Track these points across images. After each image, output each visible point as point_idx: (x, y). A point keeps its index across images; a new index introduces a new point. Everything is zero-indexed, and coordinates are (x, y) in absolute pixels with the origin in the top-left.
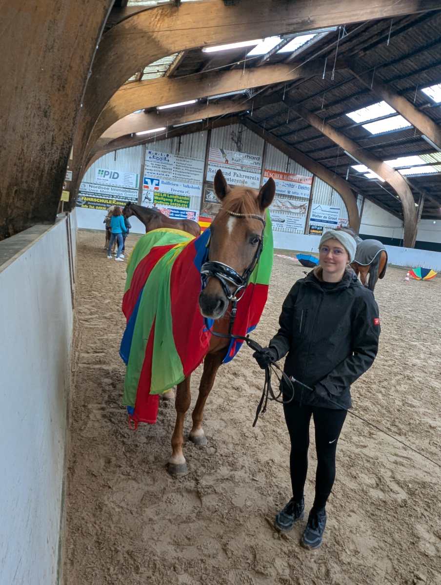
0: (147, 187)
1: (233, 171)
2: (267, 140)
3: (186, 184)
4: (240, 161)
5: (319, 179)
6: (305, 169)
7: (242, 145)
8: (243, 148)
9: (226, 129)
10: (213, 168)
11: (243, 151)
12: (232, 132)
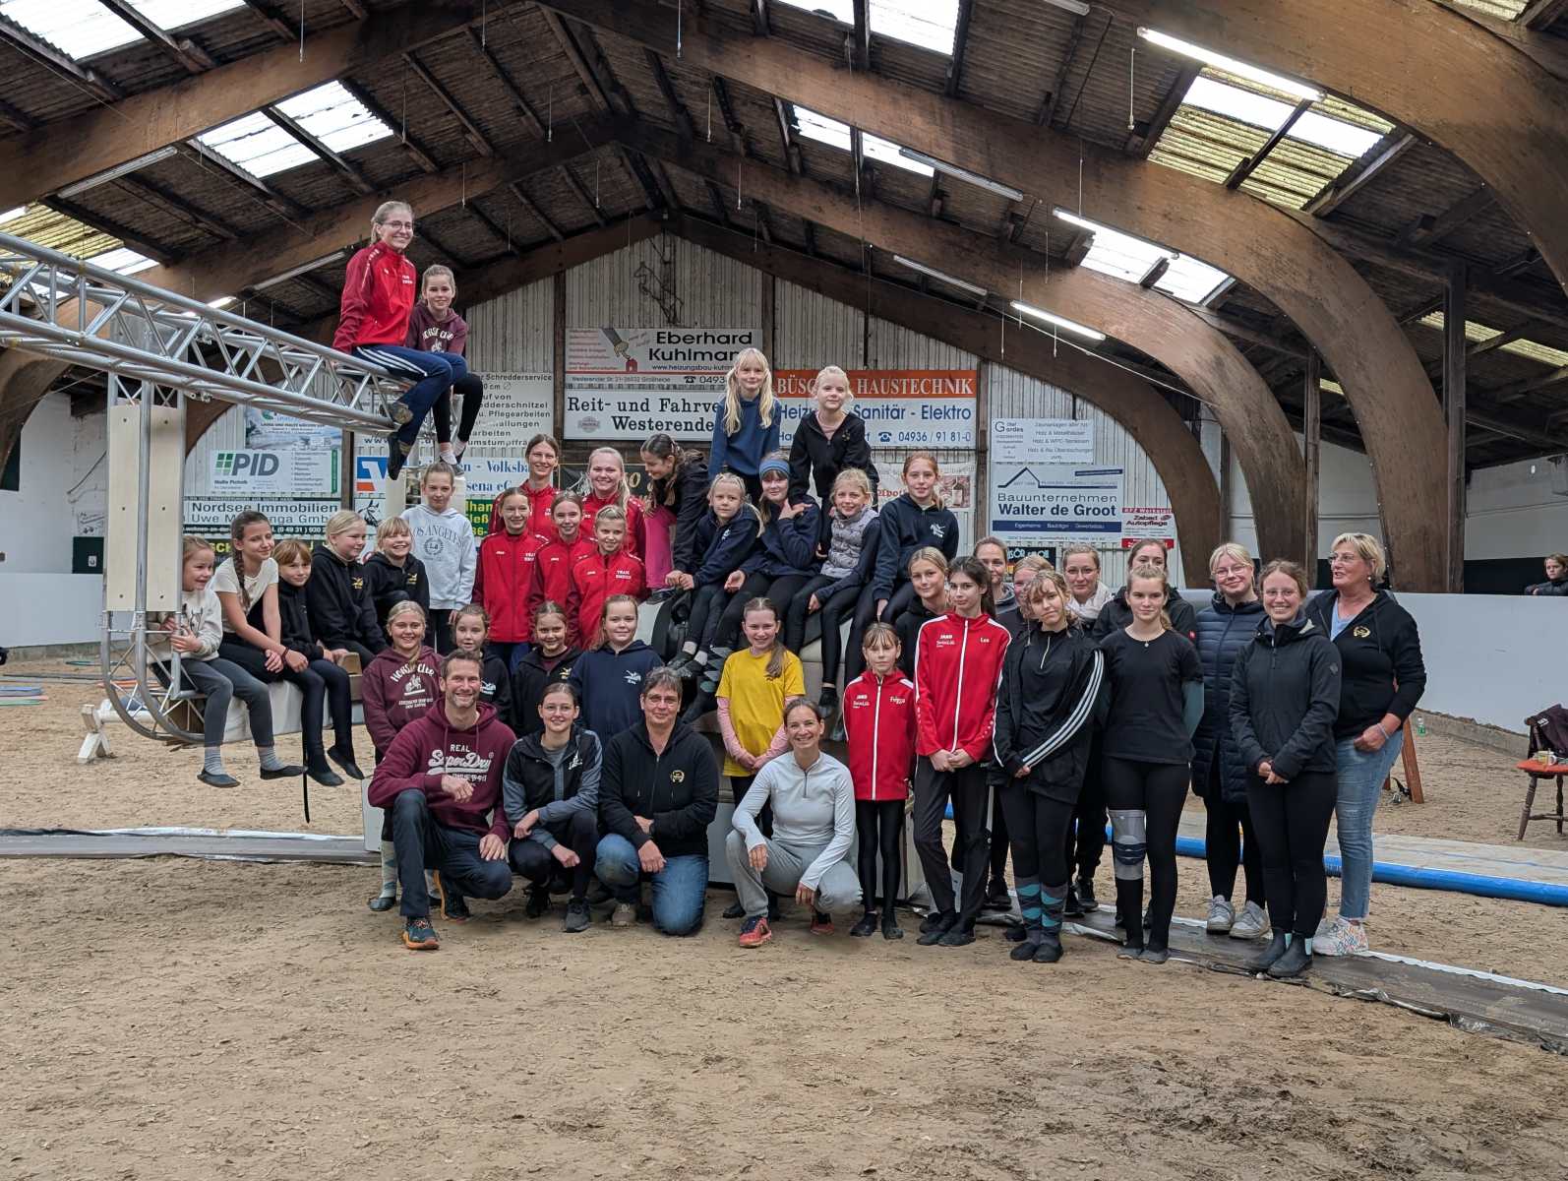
0: (370, 487)
1: (654, 396)
2: (772, 274)
3: (496, 461)
4: (680, 356)
5: (1006, 371)
6: (943, 345)
7: (682, 303)
8: (685, 314)
9: (616, 262)
10: (584, 396)
11: (687, 322)
12: (637, 266)
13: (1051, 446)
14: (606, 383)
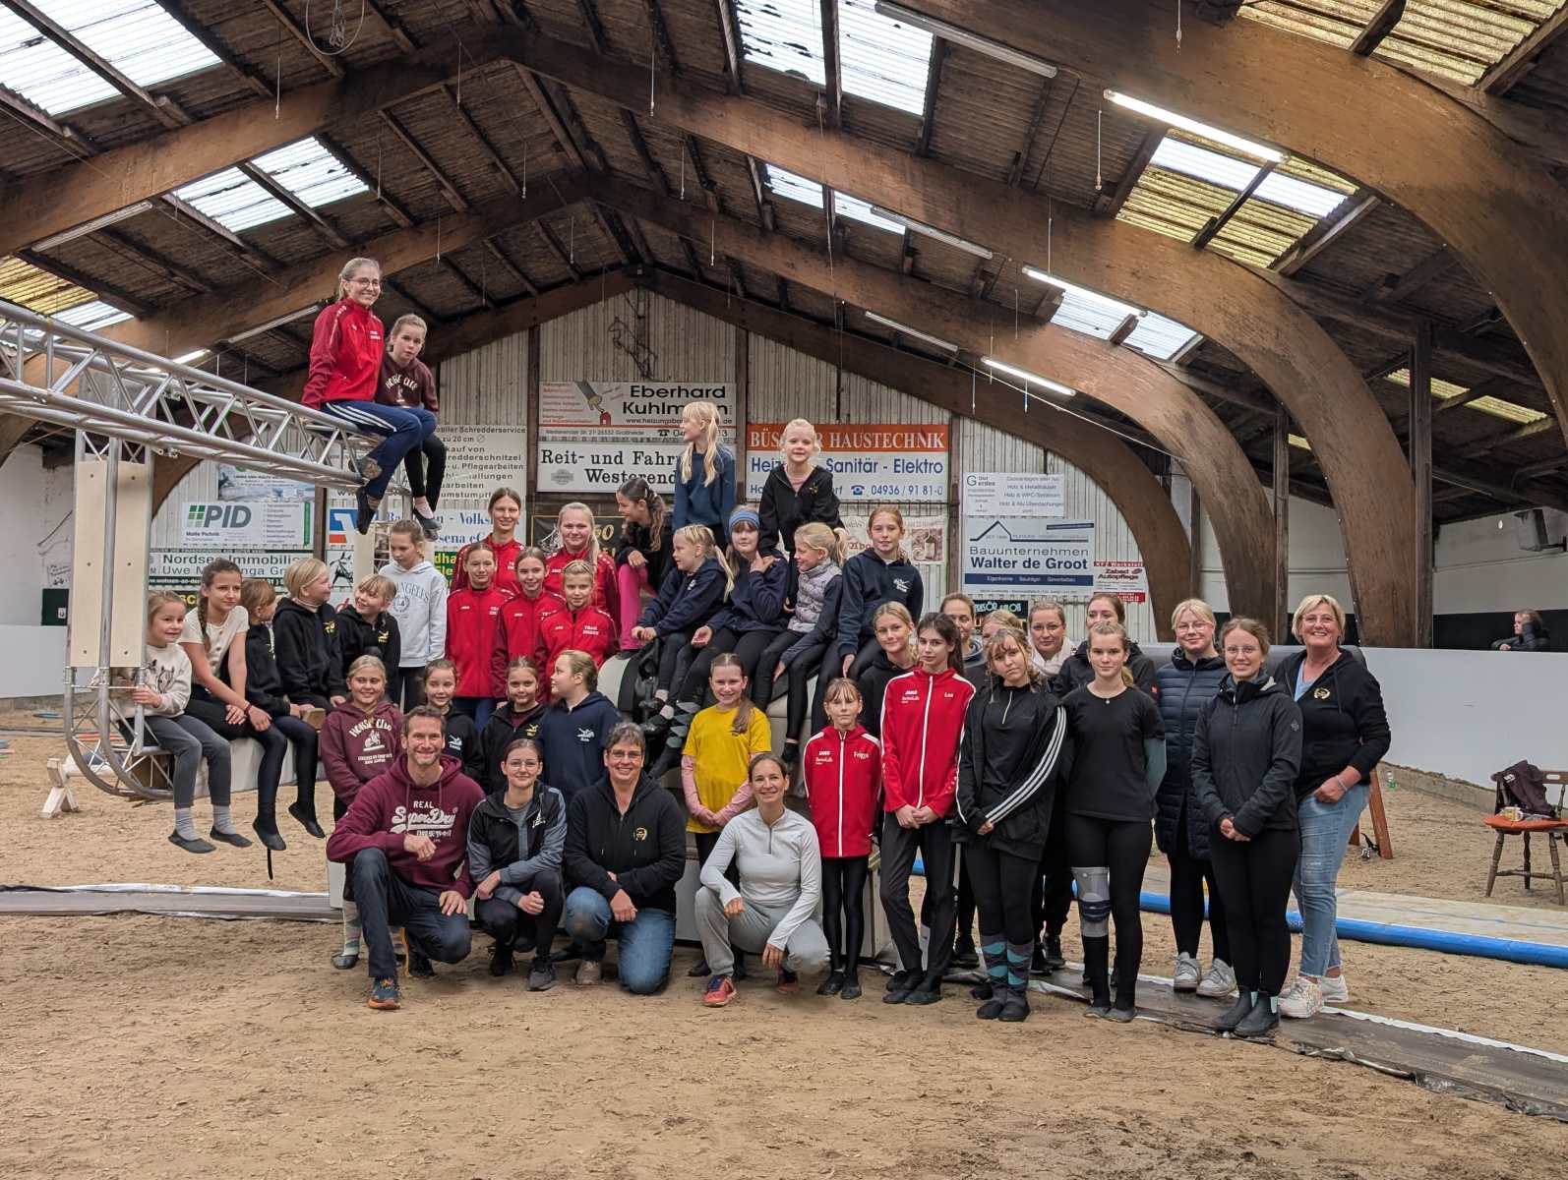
0: (342, 539)
1: (628, 450)
2: (745, 328)
3: (469, 513)
4: (654, 409)
5: (977, 426)
6: (915, 400)
7: (656, 357)
8: (659, 368)
9: (590, 315)
10: (557, 449)
11: (661, 376)
12: (612, 320)
13: (1021, 499)
14: (580, 436)
